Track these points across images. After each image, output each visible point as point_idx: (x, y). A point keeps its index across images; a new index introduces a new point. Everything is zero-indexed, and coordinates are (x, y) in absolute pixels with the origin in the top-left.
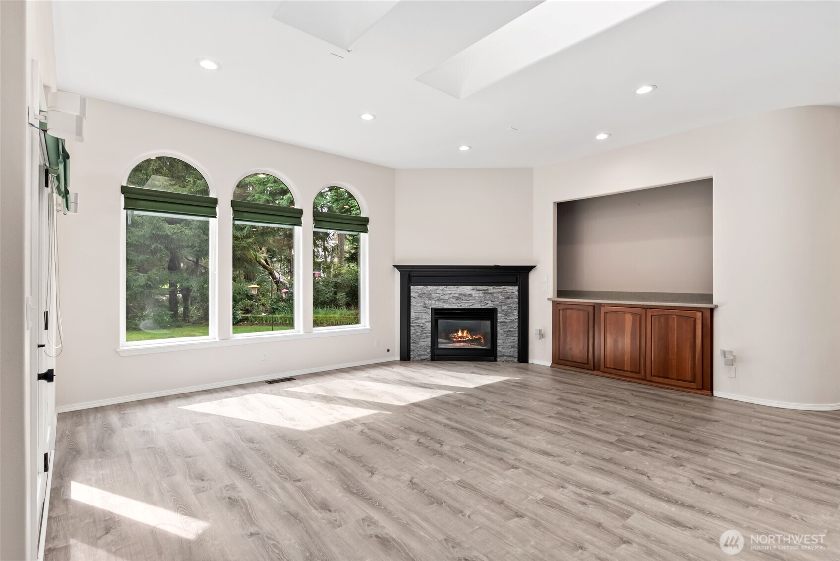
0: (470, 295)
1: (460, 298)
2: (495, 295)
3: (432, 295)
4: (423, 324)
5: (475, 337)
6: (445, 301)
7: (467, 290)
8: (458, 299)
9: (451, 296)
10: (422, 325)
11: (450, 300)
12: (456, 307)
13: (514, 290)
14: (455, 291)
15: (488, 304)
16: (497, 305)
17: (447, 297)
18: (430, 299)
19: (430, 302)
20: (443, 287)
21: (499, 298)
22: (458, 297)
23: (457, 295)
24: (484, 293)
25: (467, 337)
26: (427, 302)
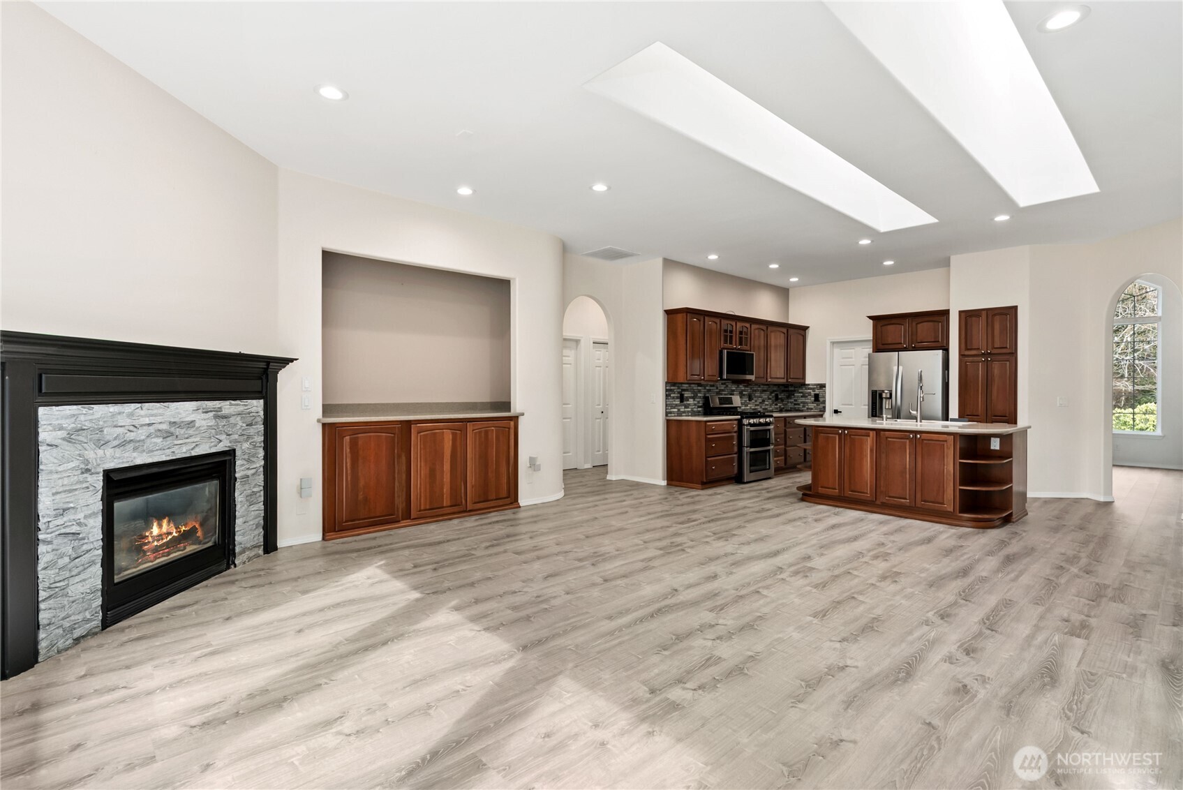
0: (191, 424)
1: (172, 434)
2: (232, 420)
3: (106, 431)
4: (79, 524)
5: (184, 528)
6: (137, 445)
7: (185, 410)
8: (168, 435)
9: (152, 429)
10: (75, 529)
11: (148, 441)
12: (164, 458)
13: (257, 405)
14: (161, 415)
15: (221, 441)
16: (236, 441)
17: (141, 434)
18: (102, 443)
19: (100, 452)
20: (133, 406)
21: (238, 427)
22: (167, 432)
23: (164, 427)
24: (216, 417)
25: (169, 533)
26: (90, 455)
